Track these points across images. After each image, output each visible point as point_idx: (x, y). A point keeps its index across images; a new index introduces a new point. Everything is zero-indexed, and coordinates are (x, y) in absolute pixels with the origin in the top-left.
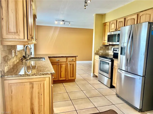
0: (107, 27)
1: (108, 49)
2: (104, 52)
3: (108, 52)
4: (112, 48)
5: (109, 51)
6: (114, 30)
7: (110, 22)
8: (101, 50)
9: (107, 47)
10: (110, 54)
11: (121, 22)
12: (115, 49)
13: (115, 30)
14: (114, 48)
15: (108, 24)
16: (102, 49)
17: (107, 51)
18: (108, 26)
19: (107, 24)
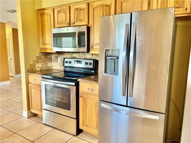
0: (46, 18)
1: (51, 60)
2: (44, 65)
3: (51, 65)
4: (57, 58)
5: (53, 64)
6: (66, 25)
7: (54, 10)
8: (38, 62)
9: (48, 57)
10: (54, 68)
11: (81, 9)
12: (66, 60)
13: (69, 25)
14: (64, 58)
15: (49, 12)
16: (40, 61)
17: (48, 64)
18: (49, 17)
19: (46, 11)
